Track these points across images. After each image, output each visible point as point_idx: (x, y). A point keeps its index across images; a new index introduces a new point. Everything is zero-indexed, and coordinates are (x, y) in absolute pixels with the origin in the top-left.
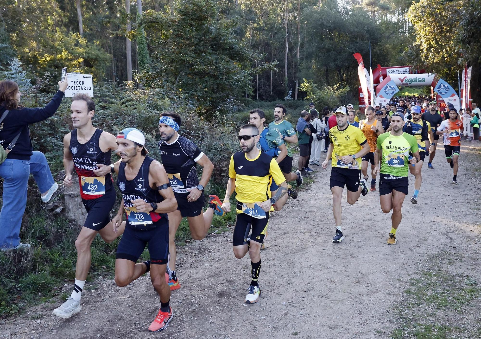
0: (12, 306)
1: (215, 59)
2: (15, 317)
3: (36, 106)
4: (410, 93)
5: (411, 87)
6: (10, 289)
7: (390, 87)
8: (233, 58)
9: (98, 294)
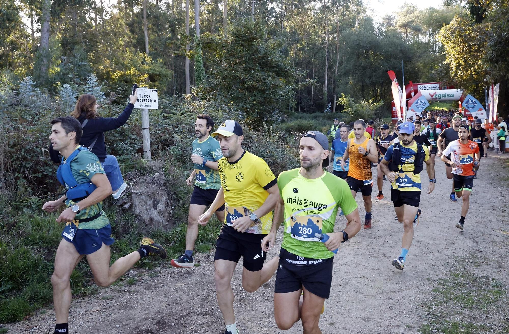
0: (86, 287)
1: (263, 76)
2: (89, 297)
3: (109, 116)
4: (440, 107)
5: (441, 102)
6: (86, 272)
7: (421, 102)
8: (278, 75)
9: (159, 281)
